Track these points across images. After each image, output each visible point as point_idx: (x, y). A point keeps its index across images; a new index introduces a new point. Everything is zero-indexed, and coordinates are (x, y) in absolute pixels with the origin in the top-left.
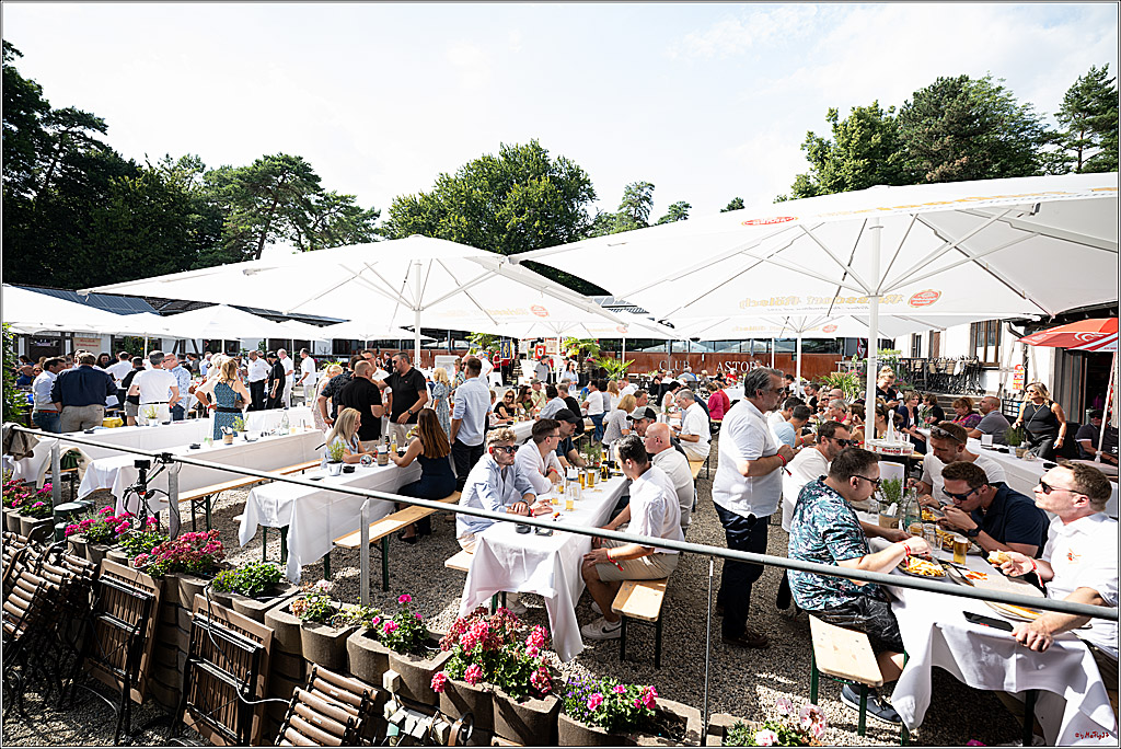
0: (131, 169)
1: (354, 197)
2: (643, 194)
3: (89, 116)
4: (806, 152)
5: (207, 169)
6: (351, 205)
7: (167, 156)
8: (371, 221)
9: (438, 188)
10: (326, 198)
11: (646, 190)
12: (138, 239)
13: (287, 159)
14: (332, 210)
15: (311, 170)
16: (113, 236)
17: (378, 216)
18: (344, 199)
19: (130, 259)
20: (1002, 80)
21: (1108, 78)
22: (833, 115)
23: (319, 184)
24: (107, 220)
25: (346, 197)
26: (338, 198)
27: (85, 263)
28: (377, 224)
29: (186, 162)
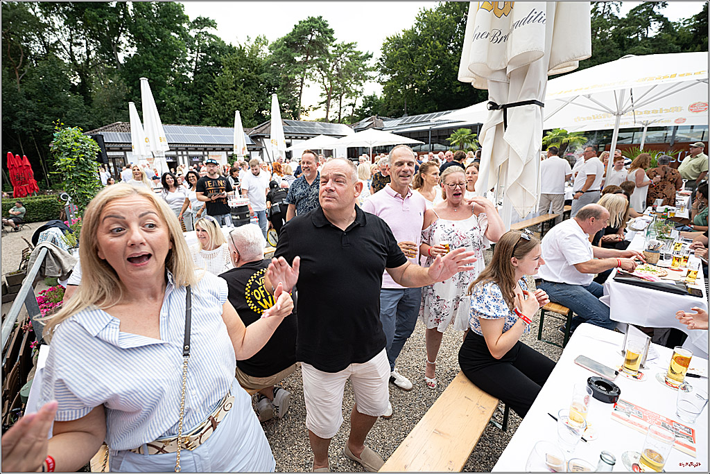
0: (231, 50)
1: (356, 43)
3: (206, 20)
6: (354, 49)
8: (367, 62)
9: (417, 22)
10: (339, 48)
12: (238, 93)
13: (312, 20)
14: (342, 56)
15: (328, 25)
16: (226, 92)
17: (371, 57)
18: (349, 45)
19: (235, 106)
23: (333, 36)
25: (351, 44)
26: (346, 46)
27: (215, 111)
28: (371, 63)
29: (258, 40)
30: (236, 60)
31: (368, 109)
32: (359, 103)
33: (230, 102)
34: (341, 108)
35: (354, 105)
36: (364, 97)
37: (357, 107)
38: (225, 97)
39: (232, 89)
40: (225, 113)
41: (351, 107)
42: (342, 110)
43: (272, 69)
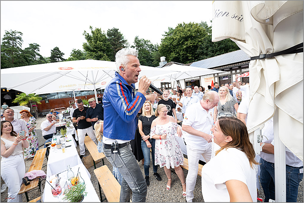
22: (91, 27)
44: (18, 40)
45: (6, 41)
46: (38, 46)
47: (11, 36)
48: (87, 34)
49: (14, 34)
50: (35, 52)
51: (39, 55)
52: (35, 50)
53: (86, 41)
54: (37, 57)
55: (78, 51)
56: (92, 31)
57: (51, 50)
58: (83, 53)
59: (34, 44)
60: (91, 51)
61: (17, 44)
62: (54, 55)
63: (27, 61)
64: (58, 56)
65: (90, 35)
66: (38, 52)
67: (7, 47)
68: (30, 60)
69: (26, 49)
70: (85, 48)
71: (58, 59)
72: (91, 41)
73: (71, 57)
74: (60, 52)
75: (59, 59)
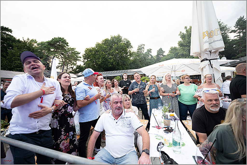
0: (19, 41)
1: (75, 48)
2: (142, 47)
3: (7, 28)
4: (180, 36)
5: (38, 43)
6: (75, 50)
7: (28, 38)
8: (78, 55)
10: (69, 49)
11: (143, 46)
13: (60, 38)
14: (70, 52)
16: (14, 57)
17: (80, 54)
18: (73, 49)
19: (19, 63)
20: (220, 20)
21: (244, 18)
22: (186, 28)
23: (68, 45)
24: (12, 53)
25: (73, 48)
26: (71, 49)
27: (6, 64)
28: (80, 55)
29: (32, 41)
30: (22, 46)
31: (78, 70)
32: (75, 67)
33: (15, 62)
34: (67, 68)
35: (72, 68)
36: (77, 66)
37: (74, 69)
38: (13, 59)
39: (18, 56)
40: (12, 65)
41: (72, 69)
42: (68, 69)
43: (39, 52)
44: (143, 49)
45: (138, 50)
46: (151, 50)
47: (140, 48)
48: (182, 34)
49: (141, 46)
50: (149, 54)
51: (151, 55)
52: (149, 53)
53: (181, 39)
54: (150, 56)
55: (174, 48)
56: (186, 30)
57: (158, 51)
58: (178, 49)
59: (149, 49)
60: (184, 46)
61: (142, 51)
62: (159, 54)
63: (145, 60)
64: (161, 54)
65: (184, 34)
66: (151, 54)
67: (138, 54)
68: (147, 59)
69: (145, 53)
70: (179, 45)
71: (160, 56)
72: (185, 38)
73: (169, 54)
74: (162, 51)
75: (162, 56)
